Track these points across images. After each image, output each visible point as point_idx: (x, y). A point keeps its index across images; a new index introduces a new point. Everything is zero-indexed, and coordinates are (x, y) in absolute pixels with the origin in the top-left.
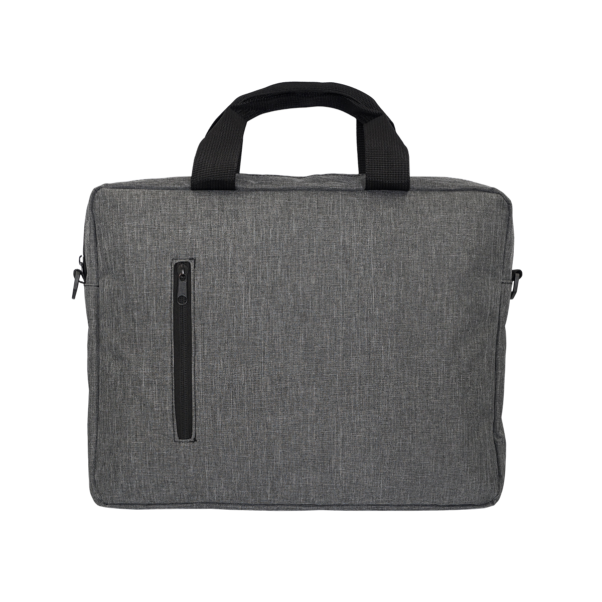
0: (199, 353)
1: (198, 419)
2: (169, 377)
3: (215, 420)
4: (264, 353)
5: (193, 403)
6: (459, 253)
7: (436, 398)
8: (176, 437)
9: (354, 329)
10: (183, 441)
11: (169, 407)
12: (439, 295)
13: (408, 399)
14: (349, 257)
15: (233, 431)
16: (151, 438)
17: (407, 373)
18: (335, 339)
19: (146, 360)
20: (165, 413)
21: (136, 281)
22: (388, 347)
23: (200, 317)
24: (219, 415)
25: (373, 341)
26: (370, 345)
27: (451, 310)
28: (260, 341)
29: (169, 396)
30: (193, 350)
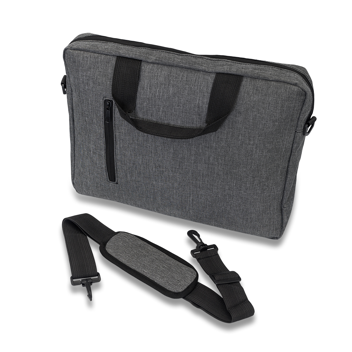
0: (118, 146)
1: (118, 175)
2: (103, 153)
3: (127, 177)
4: (152, 153)
5: (115, 168)
6: (267, 121)
7: (245, 192)
8: (108, 179)
9: (201, 151)
10: (112, 182)
11: (104, 166)
12: (252, 142)
13: (229, 189)
14: (201, 113)
15: (136, 184)
16: (96, 176)
17: (229, 177)
18: (190, 153)
19: (93, 141)
20: (102, 168)
21: (86, 103)
22: (219, 163)
23: (118, 129)
24: (128, 175)
25: (211, 159)
26: (209, 160)
27: (258, 151)
28: (149, 146)
29: (104, 161)
30: (115, 144)
